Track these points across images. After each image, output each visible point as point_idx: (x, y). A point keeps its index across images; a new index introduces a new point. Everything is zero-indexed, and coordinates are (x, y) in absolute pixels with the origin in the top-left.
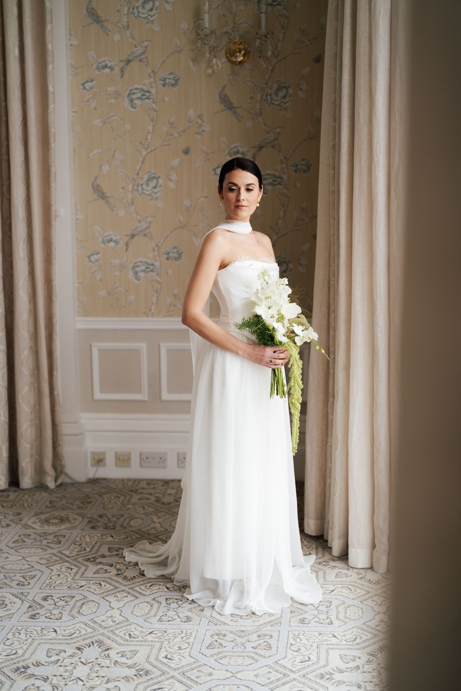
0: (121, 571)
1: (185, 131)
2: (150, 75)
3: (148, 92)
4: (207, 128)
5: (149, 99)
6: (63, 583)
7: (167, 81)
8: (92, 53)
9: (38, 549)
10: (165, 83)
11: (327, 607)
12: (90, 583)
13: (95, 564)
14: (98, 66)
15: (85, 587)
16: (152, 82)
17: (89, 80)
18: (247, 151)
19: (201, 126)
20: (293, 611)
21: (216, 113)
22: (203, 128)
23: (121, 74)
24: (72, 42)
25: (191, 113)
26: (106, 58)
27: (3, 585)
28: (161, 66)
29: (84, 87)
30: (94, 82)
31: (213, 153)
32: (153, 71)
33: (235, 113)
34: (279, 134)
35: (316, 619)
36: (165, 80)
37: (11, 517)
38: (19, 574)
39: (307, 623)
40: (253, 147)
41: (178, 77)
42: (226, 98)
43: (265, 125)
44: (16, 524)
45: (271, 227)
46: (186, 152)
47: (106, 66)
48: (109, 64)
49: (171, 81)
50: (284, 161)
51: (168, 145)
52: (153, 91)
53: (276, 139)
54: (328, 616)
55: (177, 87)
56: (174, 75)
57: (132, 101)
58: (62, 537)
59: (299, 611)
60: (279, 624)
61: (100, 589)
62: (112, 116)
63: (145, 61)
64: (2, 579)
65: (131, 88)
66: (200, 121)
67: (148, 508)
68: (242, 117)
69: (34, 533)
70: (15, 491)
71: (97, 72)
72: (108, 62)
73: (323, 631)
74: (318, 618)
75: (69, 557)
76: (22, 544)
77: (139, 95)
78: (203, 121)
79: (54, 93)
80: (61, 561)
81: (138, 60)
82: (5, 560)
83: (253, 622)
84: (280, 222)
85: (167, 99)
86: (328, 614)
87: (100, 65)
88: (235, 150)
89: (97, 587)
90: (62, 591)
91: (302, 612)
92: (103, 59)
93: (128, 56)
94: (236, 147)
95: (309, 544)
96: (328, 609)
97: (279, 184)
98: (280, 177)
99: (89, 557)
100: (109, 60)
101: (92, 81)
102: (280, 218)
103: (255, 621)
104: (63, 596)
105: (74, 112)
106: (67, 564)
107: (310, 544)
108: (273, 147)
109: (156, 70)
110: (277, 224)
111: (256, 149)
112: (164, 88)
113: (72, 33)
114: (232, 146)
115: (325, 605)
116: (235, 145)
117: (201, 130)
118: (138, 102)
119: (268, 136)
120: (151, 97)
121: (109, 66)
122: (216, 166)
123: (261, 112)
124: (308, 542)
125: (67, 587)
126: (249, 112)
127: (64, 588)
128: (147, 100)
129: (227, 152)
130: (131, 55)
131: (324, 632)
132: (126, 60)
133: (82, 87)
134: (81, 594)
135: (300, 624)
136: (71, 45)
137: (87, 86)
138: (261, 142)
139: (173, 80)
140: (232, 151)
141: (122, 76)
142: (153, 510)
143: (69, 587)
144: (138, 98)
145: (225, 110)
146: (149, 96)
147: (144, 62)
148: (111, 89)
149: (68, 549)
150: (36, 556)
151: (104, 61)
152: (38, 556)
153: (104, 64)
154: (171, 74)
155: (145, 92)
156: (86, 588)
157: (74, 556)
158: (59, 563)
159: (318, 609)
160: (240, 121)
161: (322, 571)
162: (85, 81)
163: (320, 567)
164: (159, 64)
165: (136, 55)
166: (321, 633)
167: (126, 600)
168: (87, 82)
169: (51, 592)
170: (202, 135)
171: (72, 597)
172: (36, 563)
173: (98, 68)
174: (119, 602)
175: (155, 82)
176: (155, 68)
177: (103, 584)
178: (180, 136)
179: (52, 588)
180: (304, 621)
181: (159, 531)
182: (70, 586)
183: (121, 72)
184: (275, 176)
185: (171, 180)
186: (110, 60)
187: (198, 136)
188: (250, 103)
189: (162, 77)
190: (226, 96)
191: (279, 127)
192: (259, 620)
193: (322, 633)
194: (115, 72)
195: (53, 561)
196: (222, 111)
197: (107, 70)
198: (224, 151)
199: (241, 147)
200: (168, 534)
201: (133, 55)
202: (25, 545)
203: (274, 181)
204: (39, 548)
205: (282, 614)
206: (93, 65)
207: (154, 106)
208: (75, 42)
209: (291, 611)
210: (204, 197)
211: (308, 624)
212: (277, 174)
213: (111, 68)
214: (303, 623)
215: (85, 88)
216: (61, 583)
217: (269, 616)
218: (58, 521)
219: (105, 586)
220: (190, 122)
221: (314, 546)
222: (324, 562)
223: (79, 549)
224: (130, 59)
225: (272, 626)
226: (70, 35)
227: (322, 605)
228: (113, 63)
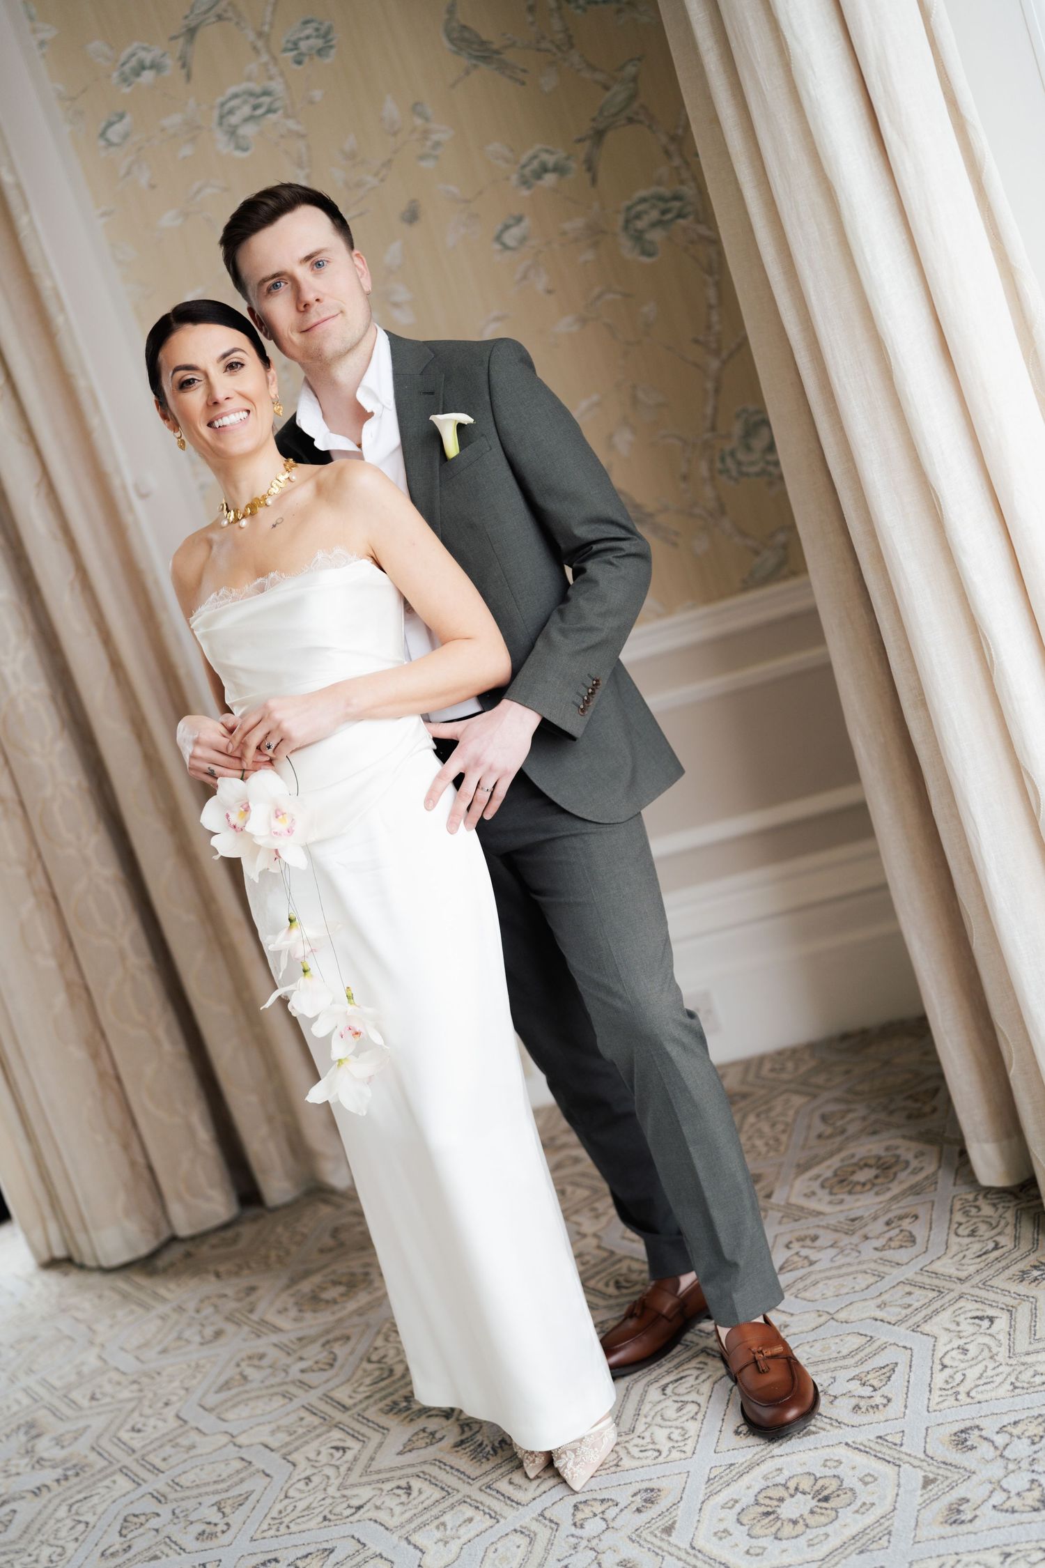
0: (471, 1429)
1: (390, 161)
2: (255, 48)
3: (266, 93)
4: (442, 133)
5: (274, 111)
6: (313, 1506)
7: (303, 45)
8: (97, 46)
9: (275, 1398)
10: (301, 54)
11: (1033, 1443)
12: (381, 1490)
13: (408, 1419)
14: (122, 73)
15: (366, 1508)
16: (266, 64)
17: (115, 119)
18: (568, 158)
19: (426, 133)
20: (931, 1476)
21: (453, 86)
22: (435, 137)
23: (184, 72)
24: (42, 36)
25: (391, 109)
26: (135, 44)
27: (163, 1547)
28: (274, 12)
29: (107, 140)
30: (127, 120)
31: (480, 193)
32: (260, 35)
33: (503, 67)
34: (634, 79)
35: (998, 1498)
36: (295, 46)
37: (232, 1305)
38: (212, 1496)
39: (969, 1517)
40: (580, 141)
41: (327, 24)
42: (466, 35)
43: (592, 67)
44: (237, 1324)
45: (696, 341)
46: (412, 216)
47: (142, 67)
48: (148, 58)
49: (312, 42)
50: (672, 148)
51: (361, 214)
52: (277, 86)
53: (633, 97)
54: (1035, 1476)
55: (333, 52)
56: (315, 25)
57: (232, 132)
58: (340, 1342)
59: (949, 1474)
60: (884, 1542)
61: (405, 1508)
62: (199, 191)
63: (230, 14)
64: (164, 1525)
65: (220, 99)
66: (419, 122)
67: (573, 1193)
68: (524, 71)
69: (275, 1345)
70: (255, 1219)
71: (126, 90)
72: (142, 54)
73: (1016, 1543)
74: (1004, 1490)
75: (345, 1408)
76: (241, 1389)
77: (246, 110)
78: (427, 119)
79: (18, 186)
80: (324, 1428)
81: (214, 19)
82: (186, 1456)
83: (809, 1546)
84: (715, 318)
85: (317, 94)
86: (1035, 1467)
87: (127, 68)
88: (535, 164)
89: (398, 1501)
90: (306, 1537)
91: (956, 1477)
92: (128, 51)
93: (186, 17)
94: (535, 157)
95: (997, 1209)
96: (1036, 1447)
97: (680, 215)
98: (677, 197)
99: (395, 1397)
100: (144, 49)
101: (121, 116)
102: (710, 307)
103: (815, 1541)
104: (305, 1554)
105: (104, 215)
106: (336, 1434)
107: (1001, 1210)
108: (630, 120)
109: (266, 28)
110: (709, 327)
111: (587, 144)
112: (299, 68)
113: (34, 11)
114: (524, 158)
115: (1027, 1434)
116: (530, 153)
117: (429, 143)
118: (248, 130)
119: (608, 95)
120: (278, 104)
121: (148, 62)
122: (499, 227)
123: (570, 37)
124: (994, 1205)
125: (320, 1518)
126: (539, 50)
127: (312, 1524)
128: (270, 116)
129: (514, 178)
130: (192, 12)
131: (1017, 1547)
132: (184, 30)
133: (102, 143)
134: (353, 1537)
135: (947, 1526)
136: (42, 44)
137: (114, 133)
138: (594, 120)
139: (317, 37)
140: (527, 171)
141: (189, 77)
142: (586, 1193)
143: (325, 1518)
144: (247, 120)
145: (475, 66)
146: (271, 103)
147: (229, 19)
148: (174, 120)
149: (349, 1380)
150: (264, 1423)
151: (133, 55)
152: (270, 1422)
153: (134, 62)
154: (306, 22)
155: (258, 96)
156: (369, 1510)
157: (361, 1402)
158: (319, 1436)
159: (1006, 1453)
160: (523, 83)
161: (1027, 1303)
162: (103, 124)
163: (1023, 1289)
164: (270, 9)
165: (204, 8)
166: (1007, 1550)
167: (467, 1532)
168: (110, 124)
169: (277, 1546)
170: (436, 157)
171: (326, 1553)
172: (262, 1448)
173: (125, 80)
174: (446, 1543)
175: (274, 59)
176: (263, 24)
177: (416, 1484)
178: (382, 180)
179: (283, 1529)
180: (959, 1512)
181: (592, 1262)
182: (330, 1512)
183: (184, 66)
184: (661, 198)
185: (396, 305)
186: (146, 45)
187: (428, 164)
188: (532, 24)
189: (288, 41)
190: (464, 27)
191: (631, 60)
192: (827, 1535)
193: (1013, 1552)
194: (167, 73)
195: (304, 1433)
196: (467, 73)
197: (148, 76)
198: (508, 178)
199: (547, 151)
200: (612, 1269)
201: (197, 11)
202: (246, 1392)
203: (664, 212)
204: (277, 1394)
205: (897, 1495)
206: (109, 76)
207: (291, 124)
208: (48, 33)
209: (925, 1477)
210: (497, 319)
211: (971, 1521)
212: (665, 191)
213: (156, 66)
214: (955, 1522)
215: (110, 144)
216: (308, 1508)
217: (857, 1512)
218: (342, 1289)
219: (420, 1492)
220: (395, 134)
221: (1010, 1216)
222: (1035, 1267)
223: (377, 1373)
224: (193, 24)
225: (861, 1552)
226: (31, 18)
227: (1019, 1438)
228: (157, 51)
